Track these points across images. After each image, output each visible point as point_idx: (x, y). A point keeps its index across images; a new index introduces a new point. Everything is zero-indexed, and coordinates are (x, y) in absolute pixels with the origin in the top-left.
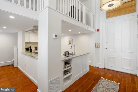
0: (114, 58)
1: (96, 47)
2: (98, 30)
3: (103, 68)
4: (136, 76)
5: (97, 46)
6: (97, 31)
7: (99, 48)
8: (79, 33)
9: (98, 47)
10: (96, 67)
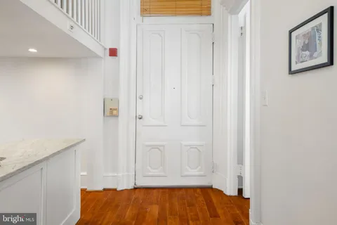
0: (161, 148)
1: (108, 113)
2: (113, 52)
3: (131, 186)
4: (211, 188)
5: (111, 112)
6: (110, 55)
7: (117, 116)
8: (33, 50)
9: (115, 112)
10: (104, 190)
